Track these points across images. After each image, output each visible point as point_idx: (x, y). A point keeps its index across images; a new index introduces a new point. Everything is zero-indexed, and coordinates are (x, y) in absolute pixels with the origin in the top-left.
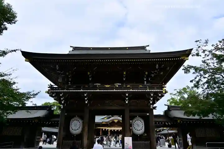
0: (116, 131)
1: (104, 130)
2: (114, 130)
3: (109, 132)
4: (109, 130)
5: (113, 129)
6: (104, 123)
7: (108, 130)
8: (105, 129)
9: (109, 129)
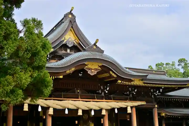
4: (51, 112)
8: (30, 106)
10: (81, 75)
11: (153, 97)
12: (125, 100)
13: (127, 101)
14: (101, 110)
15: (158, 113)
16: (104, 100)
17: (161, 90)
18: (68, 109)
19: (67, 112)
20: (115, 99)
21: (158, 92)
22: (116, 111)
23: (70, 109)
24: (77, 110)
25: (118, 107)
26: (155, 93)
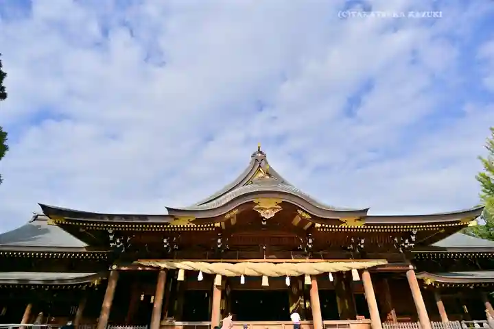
0: (265, 282)
1: (181, 277)
2: (254, 280)
3: (217, 295)
4: (218, 281)
5: (245, 268)
6: (183, 223)
7: (210, 277)
8: (187, 272)
9: (221, 269)
10: (265, 223)
11: (401, 251)
12: (346, 257)
13: (351, 260)
14: (302, 277)
15: (418, 279)
16: (307, 260)
17: (413, 238)
18: (245, 276)
19: (243, 281)
20: (326, 257)
21: (407, 241)
22: (331, 278)
23: (249, 276)
24: (260, 278)
25: (334, 271)
26: (403, 245)
